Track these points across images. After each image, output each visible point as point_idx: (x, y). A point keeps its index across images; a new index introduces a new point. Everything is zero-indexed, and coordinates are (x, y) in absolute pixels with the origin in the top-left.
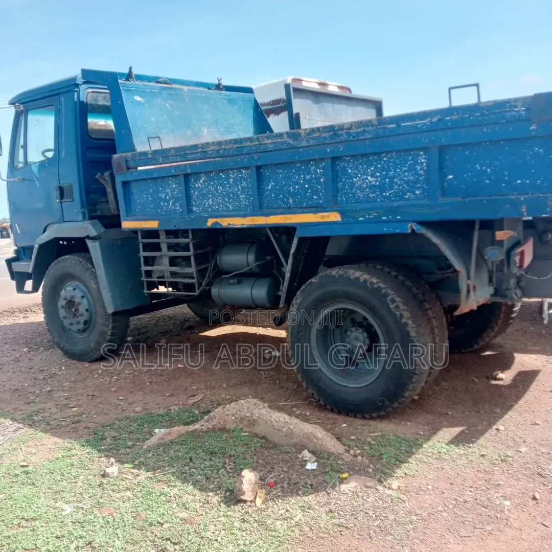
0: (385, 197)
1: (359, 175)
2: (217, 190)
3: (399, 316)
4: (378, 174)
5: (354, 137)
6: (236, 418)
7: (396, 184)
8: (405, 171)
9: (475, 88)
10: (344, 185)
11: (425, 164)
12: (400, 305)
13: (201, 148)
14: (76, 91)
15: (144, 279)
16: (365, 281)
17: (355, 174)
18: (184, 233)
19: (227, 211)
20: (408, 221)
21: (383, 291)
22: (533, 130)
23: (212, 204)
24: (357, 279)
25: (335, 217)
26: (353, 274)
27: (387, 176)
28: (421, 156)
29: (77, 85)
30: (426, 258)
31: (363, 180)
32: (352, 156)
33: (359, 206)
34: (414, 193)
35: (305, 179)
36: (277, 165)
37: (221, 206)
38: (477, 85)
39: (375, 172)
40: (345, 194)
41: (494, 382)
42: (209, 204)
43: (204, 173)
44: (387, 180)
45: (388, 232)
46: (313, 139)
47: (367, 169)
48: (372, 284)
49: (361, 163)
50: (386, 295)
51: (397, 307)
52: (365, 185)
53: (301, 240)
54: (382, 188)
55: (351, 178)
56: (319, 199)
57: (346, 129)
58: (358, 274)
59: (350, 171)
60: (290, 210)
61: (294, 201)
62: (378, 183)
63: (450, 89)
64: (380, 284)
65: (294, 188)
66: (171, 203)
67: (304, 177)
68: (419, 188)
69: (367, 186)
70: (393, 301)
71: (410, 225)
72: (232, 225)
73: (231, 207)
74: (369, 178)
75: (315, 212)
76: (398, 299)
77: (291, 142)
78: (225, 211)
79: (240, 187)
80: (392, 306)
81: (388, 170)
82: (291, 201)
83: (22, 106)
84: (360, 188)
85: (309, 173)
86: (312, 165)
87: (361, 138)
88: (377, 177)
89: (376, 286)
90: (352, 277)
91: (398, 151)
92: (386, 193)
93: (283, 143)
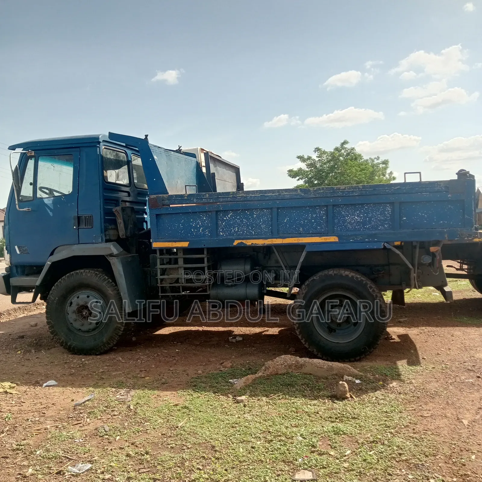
0: (366, 228)
1: (350, 216)
2: (242, 221)
3: (375, 296)
4: (362, 215)
5: (347, 194)
6: (285, 366)
7: (373, 221)
8: (379, 214)
9: (419, 174)
10: (339, 221)
11: (390, 211)
12: (375, 289)
13: (232, 194)
14: (98, 147)
15: (159, 285)
16: (353, 277)
17: (346, 215)
18: (200, 251)
19: (250, 235)
20: (382, 242)
21: (364, 282)
22: (450, 197)
23: (238, 231)
24: (347, 276)
25: (333, 239)
26: (344, 273)
27: (367, 217)
28: (388, 206)
29: (99, 143)
30: (363, 266)
31: (352, 218)
32: (345, 205)
33: (349, 233)
34: (384, 226)
35: (312, 217)
36: (292, 207)
37: (245, 232)
38: (420, 173)
39: (360, 215)
40: (340, 226)
41: (391, 341)
42: (234, 231)
43: (232, 210)
44: (368, 219)
45: (369, 248)
46: (318, 194)
47: (354, 212)
48: (357, 278)
49: (350, 209)
50: (366, 284)
51: (373, 291)
52: (353, 221)
53: (308, 253)
54: (364, 223)
55: (344, 217)
56: (322, 228)
57: (342, 190)
58: (347, 273)
59: (343, 213)
60: (300, 235)
61: (303, 230)
62: (361, 220)
63: (405, 173)
64: (362, 278)
65: (304, 222)
66: (201, 229)
67: (312, 215)
68: (386, 224)
69: (355, 222)
70: (371, 287)
71: (383, 244)
72: (256, 244)
73: (253, 233)
74: (356, 217)
75: (320, 236)
76: (374, 287)
77: (303, 195)
78: (248, 235)
79: (262, 220)
80: (371, 290)
81: (367, 213)
82: (301, 229)
83: (33, 152)
84: (350, 223)
85: (316, 213)
86: (317, 209)
87: (350, 195)
88: (361, 217)
89: (359, 279)
90: (344, 275)
91: (374, 204)
92: (367, 226)
93: (296, 195)
